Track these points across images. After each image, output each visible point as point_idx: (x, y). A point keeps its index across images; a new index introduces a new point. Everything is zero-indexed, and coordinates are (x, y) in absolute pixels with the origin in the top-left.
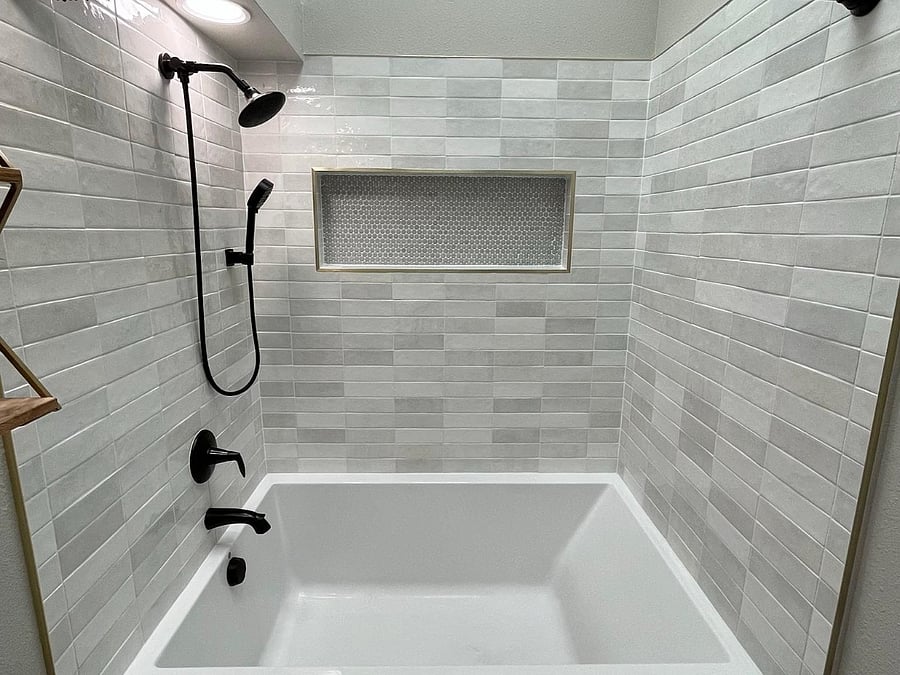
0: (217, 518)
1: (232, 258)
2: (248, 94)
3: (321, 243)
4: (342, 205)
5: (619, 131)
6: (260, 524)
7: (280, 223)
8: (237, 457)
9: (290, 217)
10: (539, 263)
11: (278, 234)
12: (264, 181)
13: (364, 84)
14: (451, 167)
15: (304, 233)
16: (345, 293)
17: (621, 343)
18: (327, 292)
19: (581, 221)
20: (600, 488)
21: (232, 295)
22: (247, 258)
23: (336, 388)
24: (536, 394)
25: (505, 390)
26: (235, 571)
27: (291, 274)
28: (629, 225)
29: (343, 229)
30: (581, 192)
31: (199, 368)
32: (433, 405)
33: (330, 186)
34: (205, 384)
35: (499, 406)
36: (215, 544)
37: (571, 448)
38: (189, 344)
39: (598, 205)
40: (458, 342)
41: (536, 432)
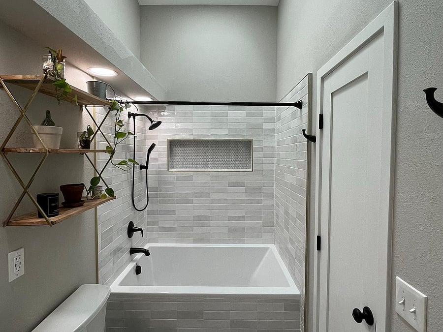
0: (133, 251)
1: (142, 167)
2: (152, 122)
3: (170, 162)
4: (177, 150)
5: (267, 126)
6: (147, 253)
7: (156, 156)
8: (141, 230)
9: (159, 154)
10: (243, 168)
11: (156, 159)
12: (153, 144)
13: (185, 113)
14: (212, 138)
15: (164, 159)
16: (177, 179)
17: (272, 196)
18: (171, 178)
19: (255, 155)
20: (267, 249)
21: (141, 179)
22: (146, 167)
23: (173, 212)
24: (243, 214)
25: (232, 213)
26: (138, 270)
27: (159, 173)
28: (272, 156)
29: (177, 158)
30: (255, 145)
31: (131, 201)
32: (206, 218)
33: (173, 144)
34: (132, 206)
35: (231, 219)
36: (132, 260)
37: (257, 234)
38: (129, 194)
39: (261, 149)
40: (214, 196)
41: (244, 229)
